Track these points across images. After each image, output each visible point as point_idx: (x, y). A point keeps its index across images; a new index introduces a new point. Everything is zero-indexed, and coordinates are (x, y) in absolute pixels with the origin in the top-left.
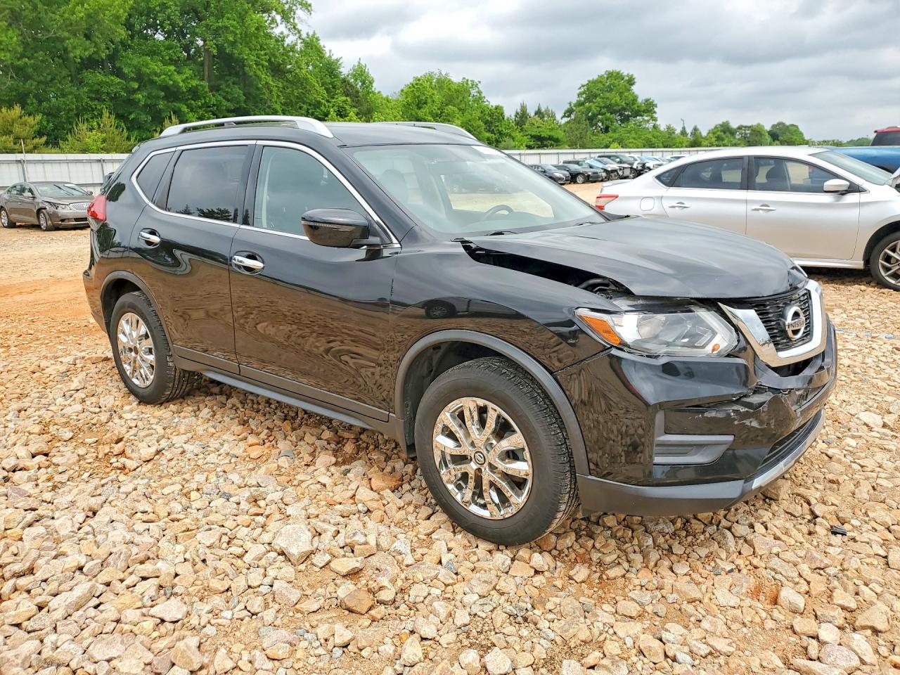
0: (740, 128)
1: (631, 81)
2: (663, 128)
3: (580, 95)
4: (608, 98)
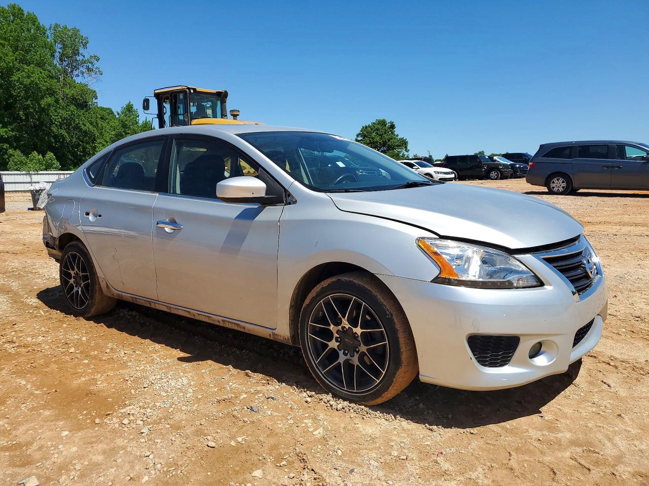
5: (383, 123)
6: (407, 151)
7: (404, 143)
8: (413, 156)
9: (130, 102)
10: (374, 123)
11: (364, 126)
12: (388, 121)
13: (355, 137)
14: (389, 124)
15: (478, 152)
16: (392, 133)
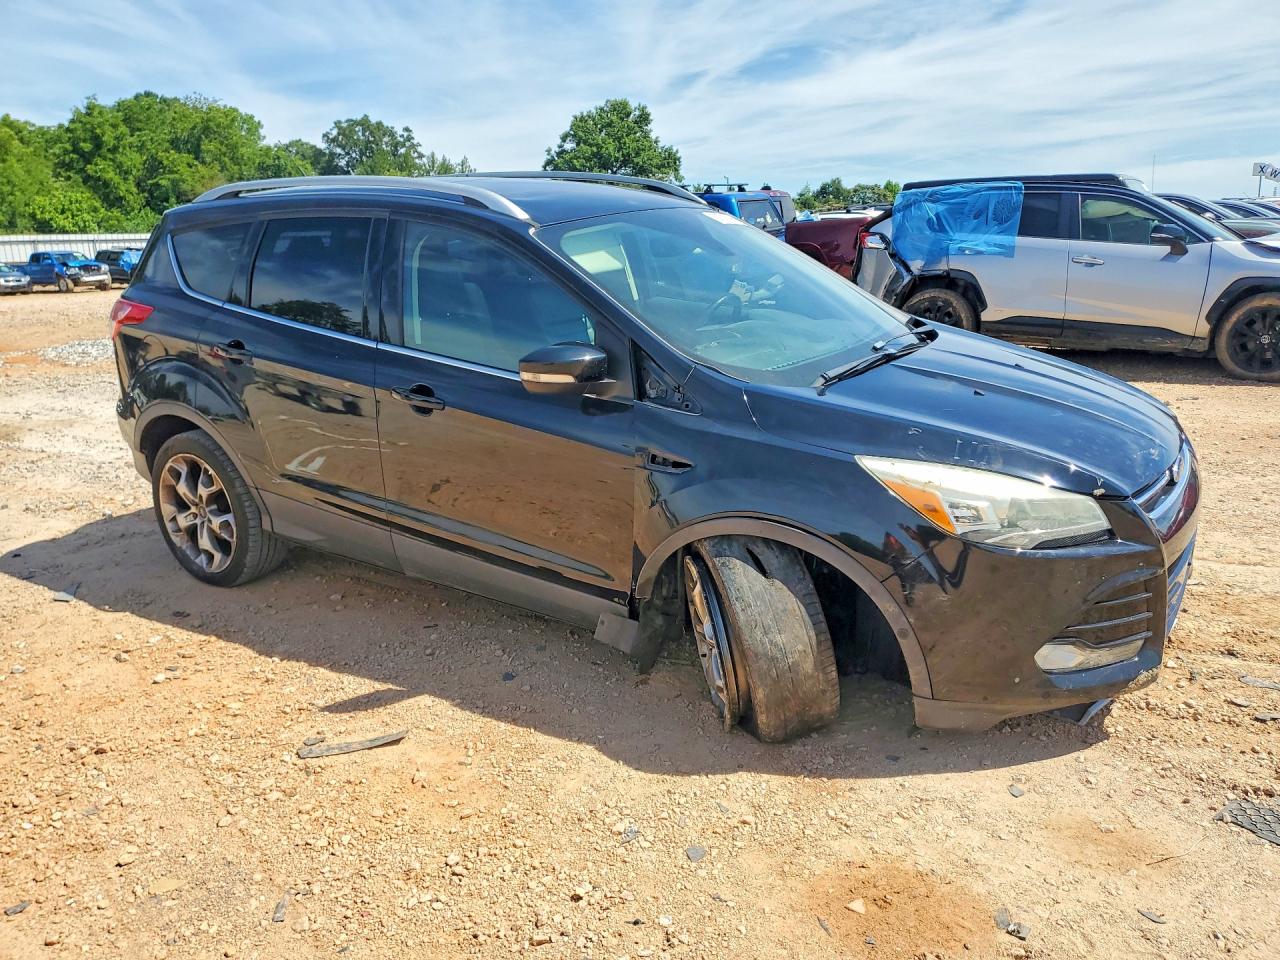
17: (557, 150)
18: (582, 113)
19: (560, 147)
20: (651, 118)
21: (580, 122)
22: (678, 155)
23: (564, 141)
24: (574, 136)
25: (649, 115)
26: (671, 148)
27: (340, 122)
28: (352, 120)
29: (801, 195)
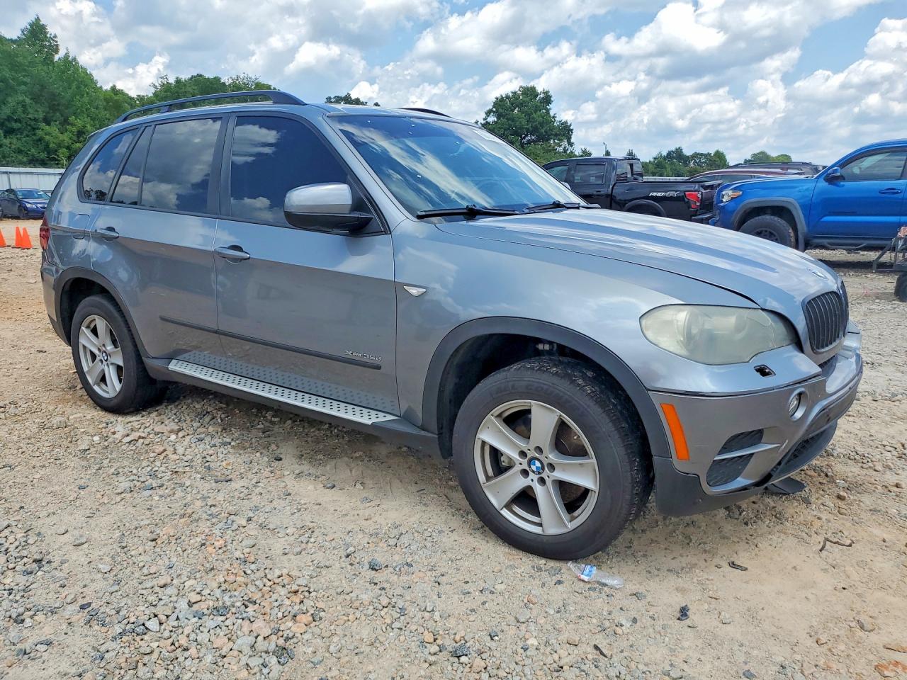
0: (696, 155)
1: (547, 99)
2: (578, 152)
3: (488, 113)
4: (513, 120)
5: (530, 92)
6: (571, 144)
7: (566, 131)
8: (580, 151)
9: (38, 19)
10: (514, 93)
11: (499, 96)
12: (539, 89)
13: (484, 116)
14: (542, 96)
15: (674, 149)
16: (548, 111)
17: (483, 122)
18: (501, 96)
19: (485, 119)
20: (552, 99)
21: (500, 103)
22: (571, 128)
23: (488, 116)
24: (497, 111)
25: (551, 97)
26: (566, 123)
27: (330, 98)
28: (338, 97)
29: (655, 159)
